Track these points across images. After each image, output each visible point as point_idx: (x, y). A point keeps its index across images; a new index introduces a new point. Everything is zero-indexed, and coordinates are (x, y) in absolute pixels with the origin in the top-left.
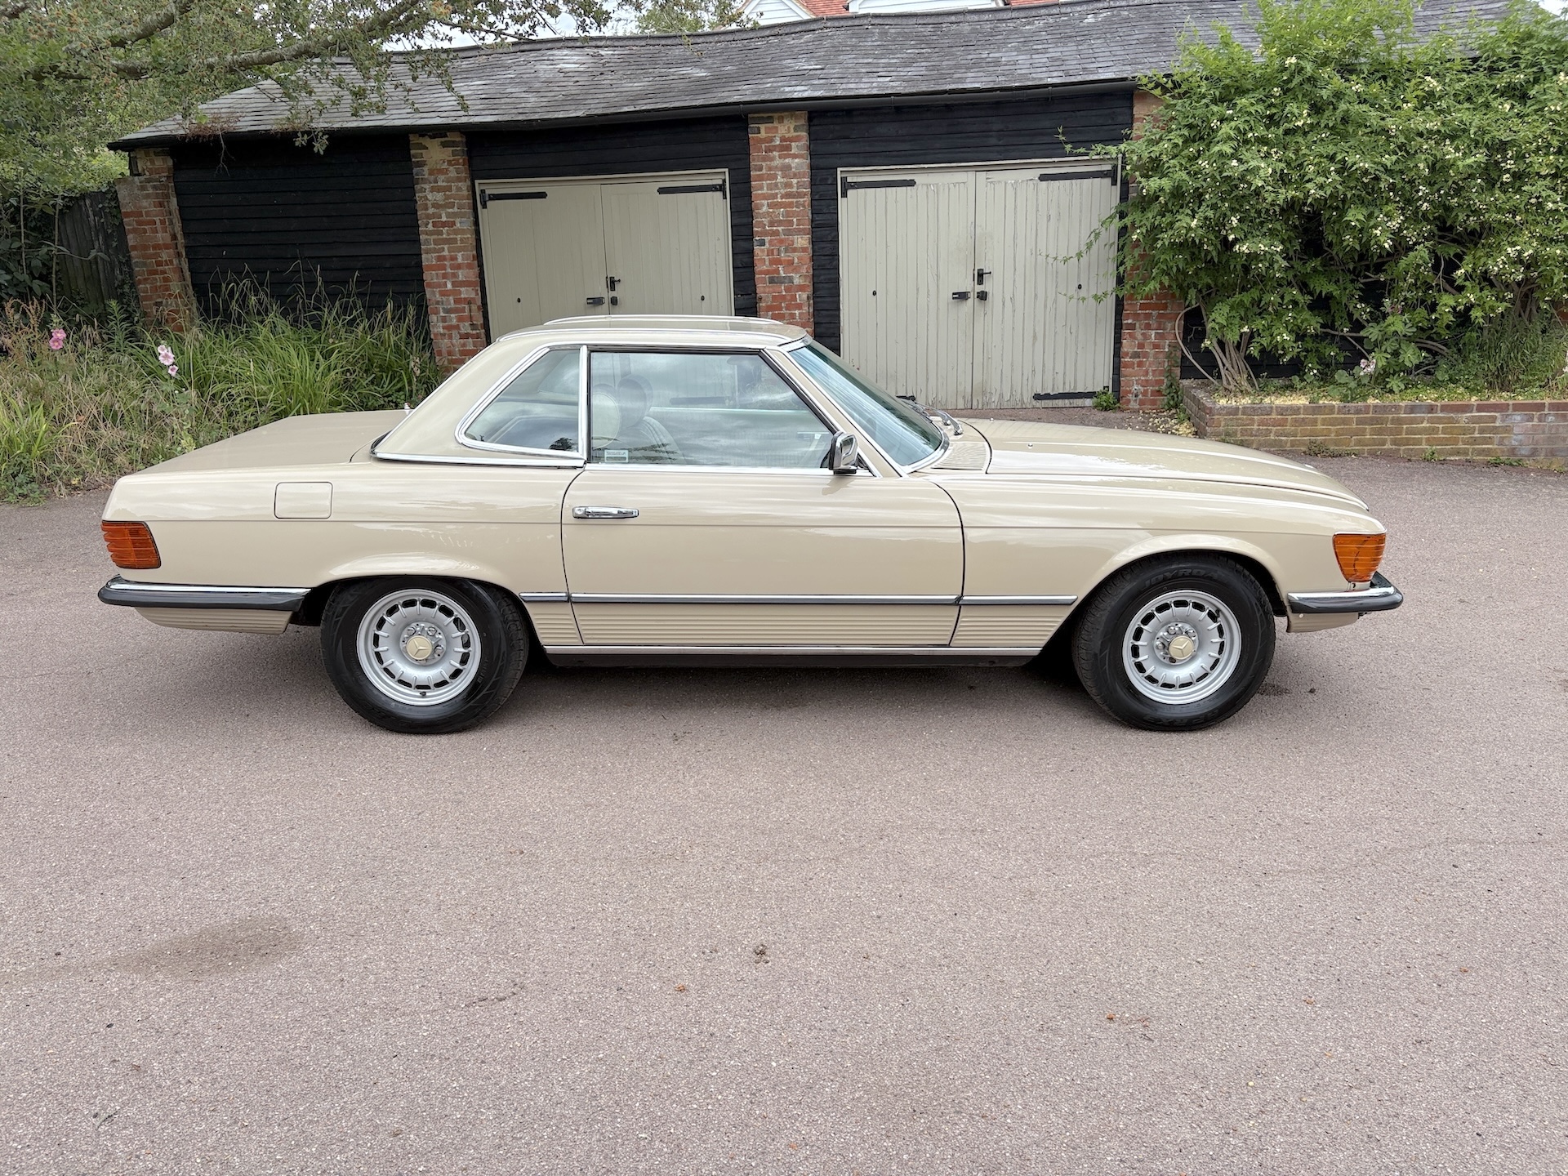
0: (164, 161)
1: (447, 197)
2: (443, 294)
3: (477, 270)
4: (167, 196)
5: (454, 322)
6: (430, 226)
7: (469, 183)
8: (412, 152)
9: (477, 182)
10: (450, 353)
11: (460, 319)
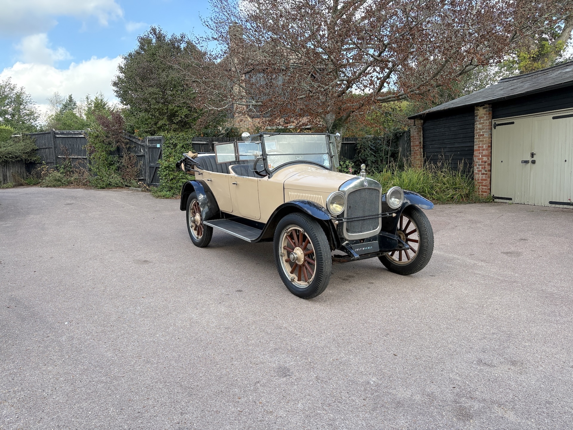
0: (420, 121)
1: (483, 126)
2: (479, 159)
3: (490, 151)
4: (420, 131)
5: (480, 169)
6: (478, 136)
7: (491, 121)
8: (475, 112)
9: (493, 120)
10: (478, 180)
11: (482, 168)
